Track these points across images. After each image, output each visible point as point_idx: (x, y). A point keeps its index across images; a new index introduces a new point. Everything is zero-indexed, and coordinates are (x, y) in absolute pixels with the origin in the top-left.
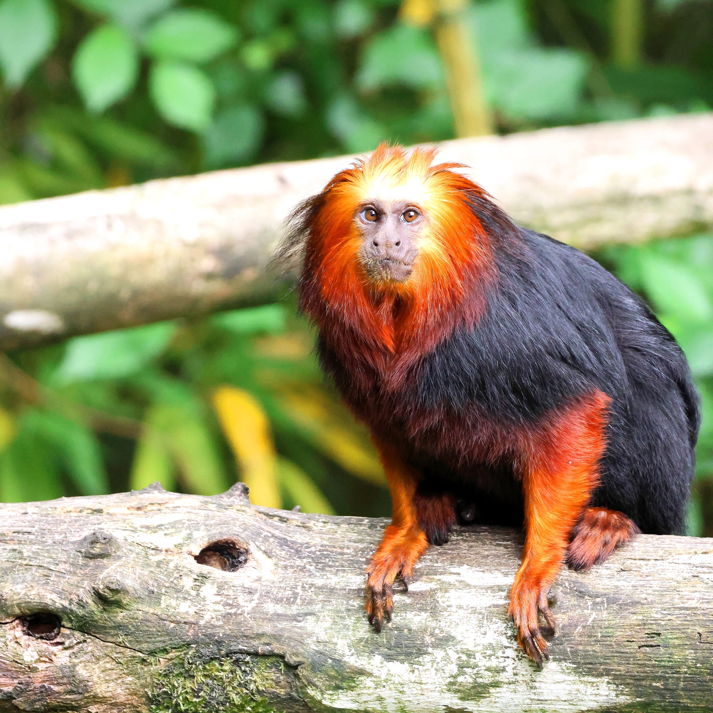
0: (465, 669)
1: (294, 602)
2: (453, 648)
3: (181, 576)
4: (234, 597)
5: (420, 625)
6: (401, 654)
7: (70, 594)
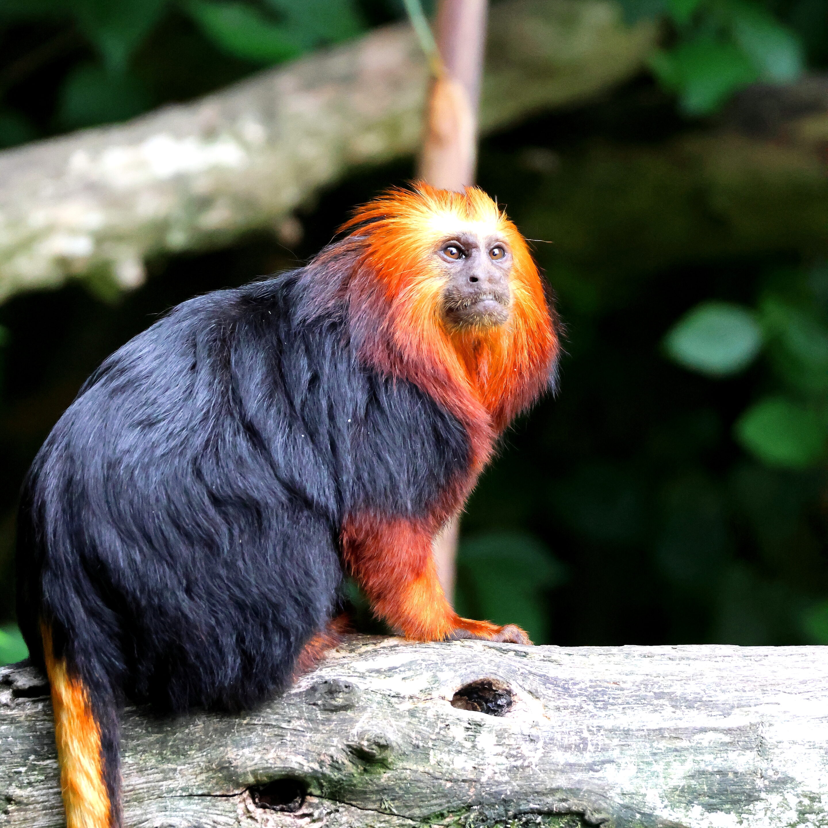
0: (807, 816)
1: (585, 749)
2: (792, 791)
3: (447, 725)
4: (517, 746)
5: (748, 766)
6: (727, 802)
7: (319, 755)
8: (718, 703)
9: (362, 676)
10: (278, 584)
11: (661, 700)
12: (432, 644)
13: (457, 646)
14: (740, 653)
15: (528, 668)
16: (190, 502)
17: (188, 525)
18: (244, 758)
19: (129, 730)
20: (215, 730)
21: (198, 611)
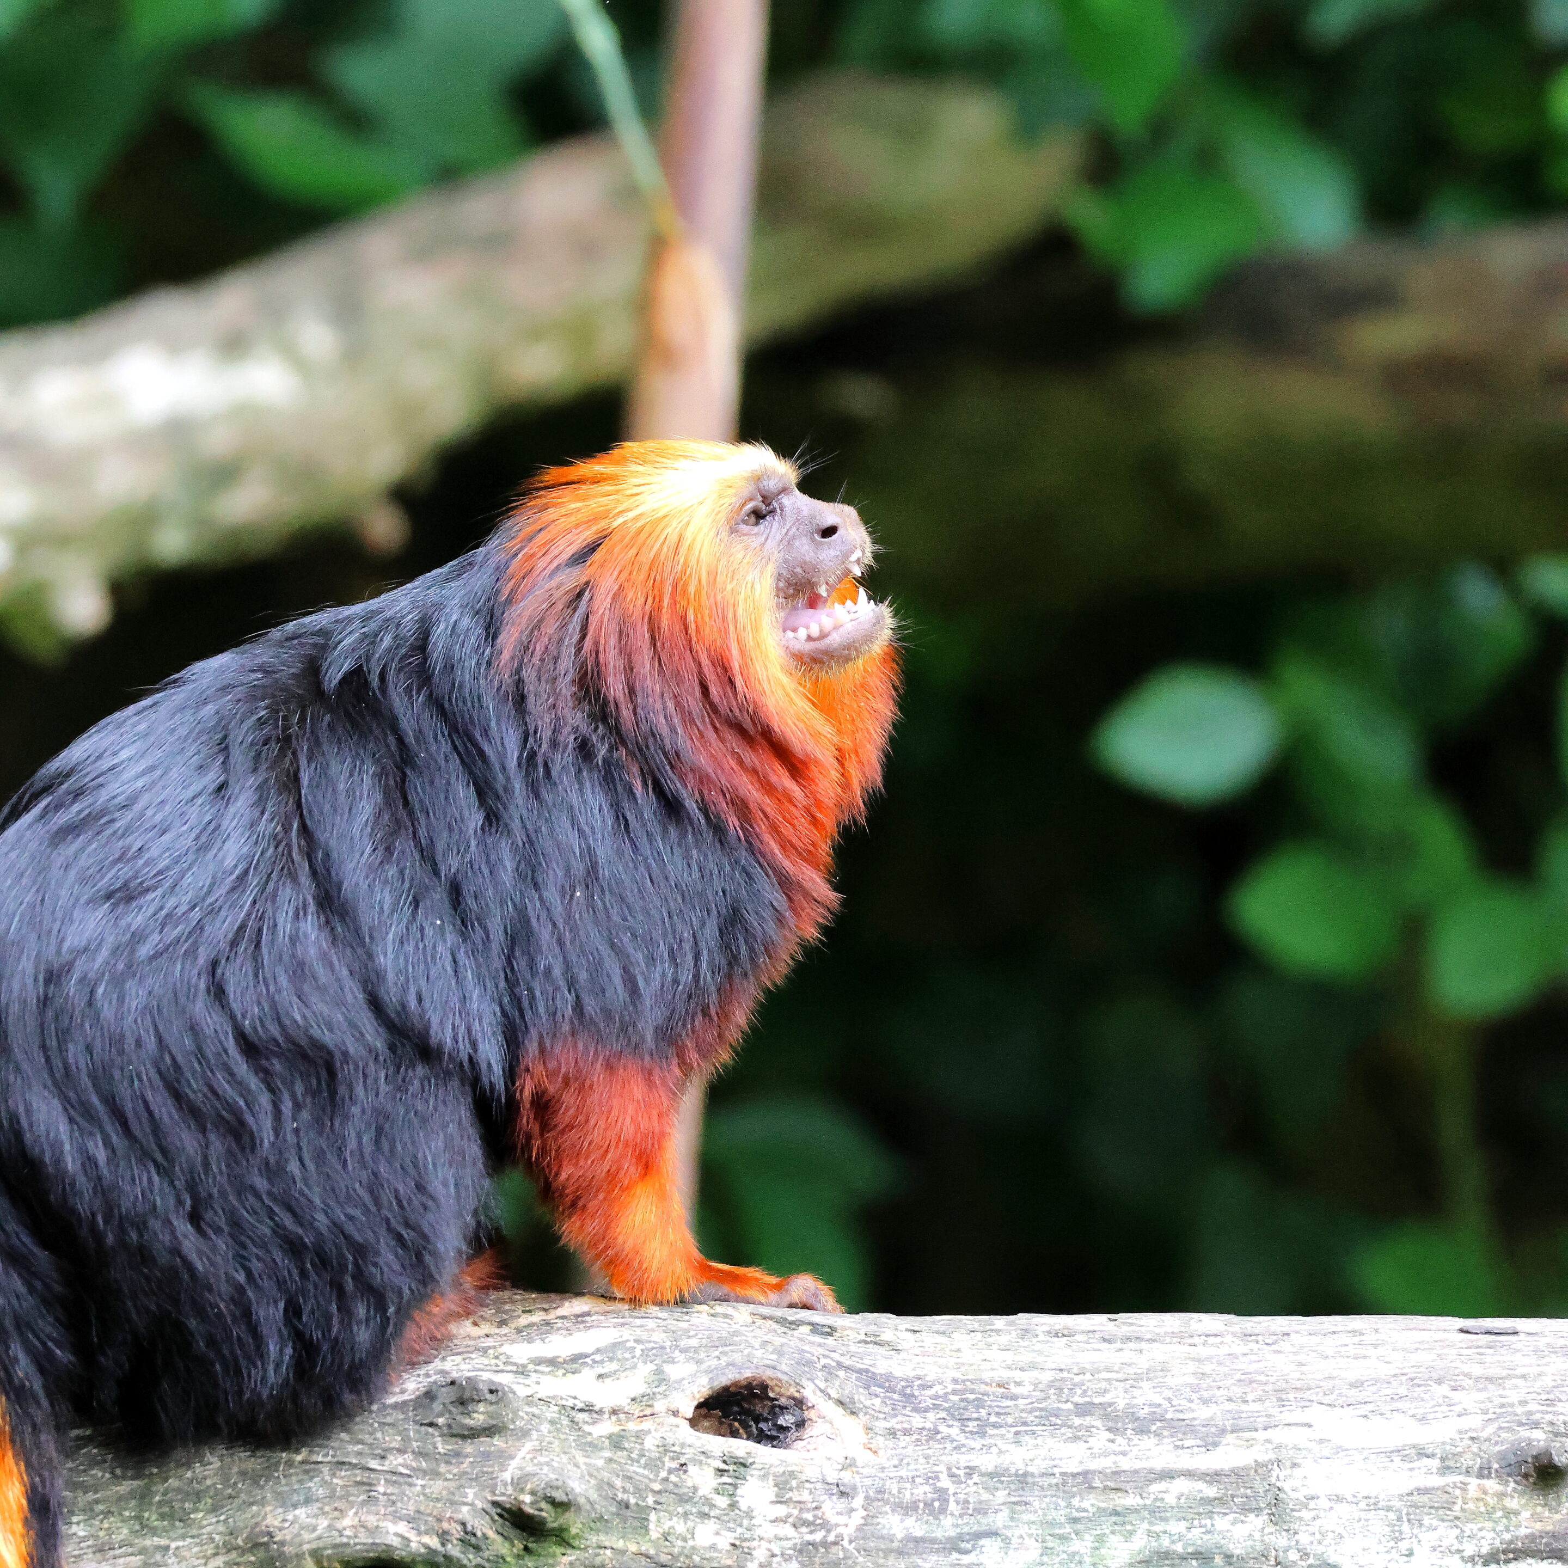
1: (943, 1510)
3: (682, 1465)
4: (814, 1505)
5: (1251, 1543)
7: (439, 1520)
8: (1195, 1423)
9: (522, 1371)
10: (365, 1205)
11: (1088, 1418)
12: (654, 1310)
13: (701, 1316)
14: (1236, 1328)
15: (836, 1356)
16: (200, 1049)
17: (194, 1092)
18: (297, 1526)
19: (79, 1473)
20: (243, 1474)
21: (212, 1257)
